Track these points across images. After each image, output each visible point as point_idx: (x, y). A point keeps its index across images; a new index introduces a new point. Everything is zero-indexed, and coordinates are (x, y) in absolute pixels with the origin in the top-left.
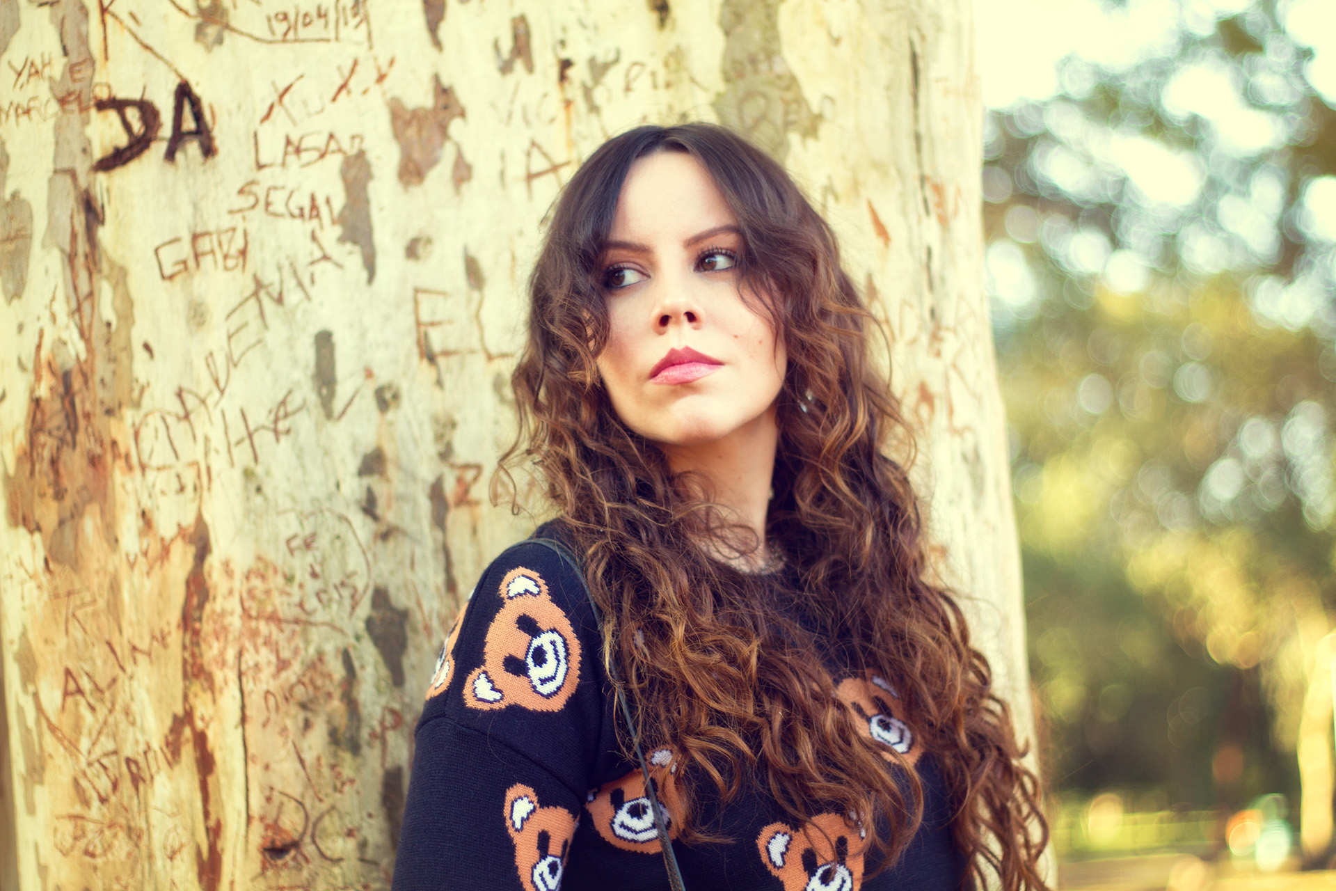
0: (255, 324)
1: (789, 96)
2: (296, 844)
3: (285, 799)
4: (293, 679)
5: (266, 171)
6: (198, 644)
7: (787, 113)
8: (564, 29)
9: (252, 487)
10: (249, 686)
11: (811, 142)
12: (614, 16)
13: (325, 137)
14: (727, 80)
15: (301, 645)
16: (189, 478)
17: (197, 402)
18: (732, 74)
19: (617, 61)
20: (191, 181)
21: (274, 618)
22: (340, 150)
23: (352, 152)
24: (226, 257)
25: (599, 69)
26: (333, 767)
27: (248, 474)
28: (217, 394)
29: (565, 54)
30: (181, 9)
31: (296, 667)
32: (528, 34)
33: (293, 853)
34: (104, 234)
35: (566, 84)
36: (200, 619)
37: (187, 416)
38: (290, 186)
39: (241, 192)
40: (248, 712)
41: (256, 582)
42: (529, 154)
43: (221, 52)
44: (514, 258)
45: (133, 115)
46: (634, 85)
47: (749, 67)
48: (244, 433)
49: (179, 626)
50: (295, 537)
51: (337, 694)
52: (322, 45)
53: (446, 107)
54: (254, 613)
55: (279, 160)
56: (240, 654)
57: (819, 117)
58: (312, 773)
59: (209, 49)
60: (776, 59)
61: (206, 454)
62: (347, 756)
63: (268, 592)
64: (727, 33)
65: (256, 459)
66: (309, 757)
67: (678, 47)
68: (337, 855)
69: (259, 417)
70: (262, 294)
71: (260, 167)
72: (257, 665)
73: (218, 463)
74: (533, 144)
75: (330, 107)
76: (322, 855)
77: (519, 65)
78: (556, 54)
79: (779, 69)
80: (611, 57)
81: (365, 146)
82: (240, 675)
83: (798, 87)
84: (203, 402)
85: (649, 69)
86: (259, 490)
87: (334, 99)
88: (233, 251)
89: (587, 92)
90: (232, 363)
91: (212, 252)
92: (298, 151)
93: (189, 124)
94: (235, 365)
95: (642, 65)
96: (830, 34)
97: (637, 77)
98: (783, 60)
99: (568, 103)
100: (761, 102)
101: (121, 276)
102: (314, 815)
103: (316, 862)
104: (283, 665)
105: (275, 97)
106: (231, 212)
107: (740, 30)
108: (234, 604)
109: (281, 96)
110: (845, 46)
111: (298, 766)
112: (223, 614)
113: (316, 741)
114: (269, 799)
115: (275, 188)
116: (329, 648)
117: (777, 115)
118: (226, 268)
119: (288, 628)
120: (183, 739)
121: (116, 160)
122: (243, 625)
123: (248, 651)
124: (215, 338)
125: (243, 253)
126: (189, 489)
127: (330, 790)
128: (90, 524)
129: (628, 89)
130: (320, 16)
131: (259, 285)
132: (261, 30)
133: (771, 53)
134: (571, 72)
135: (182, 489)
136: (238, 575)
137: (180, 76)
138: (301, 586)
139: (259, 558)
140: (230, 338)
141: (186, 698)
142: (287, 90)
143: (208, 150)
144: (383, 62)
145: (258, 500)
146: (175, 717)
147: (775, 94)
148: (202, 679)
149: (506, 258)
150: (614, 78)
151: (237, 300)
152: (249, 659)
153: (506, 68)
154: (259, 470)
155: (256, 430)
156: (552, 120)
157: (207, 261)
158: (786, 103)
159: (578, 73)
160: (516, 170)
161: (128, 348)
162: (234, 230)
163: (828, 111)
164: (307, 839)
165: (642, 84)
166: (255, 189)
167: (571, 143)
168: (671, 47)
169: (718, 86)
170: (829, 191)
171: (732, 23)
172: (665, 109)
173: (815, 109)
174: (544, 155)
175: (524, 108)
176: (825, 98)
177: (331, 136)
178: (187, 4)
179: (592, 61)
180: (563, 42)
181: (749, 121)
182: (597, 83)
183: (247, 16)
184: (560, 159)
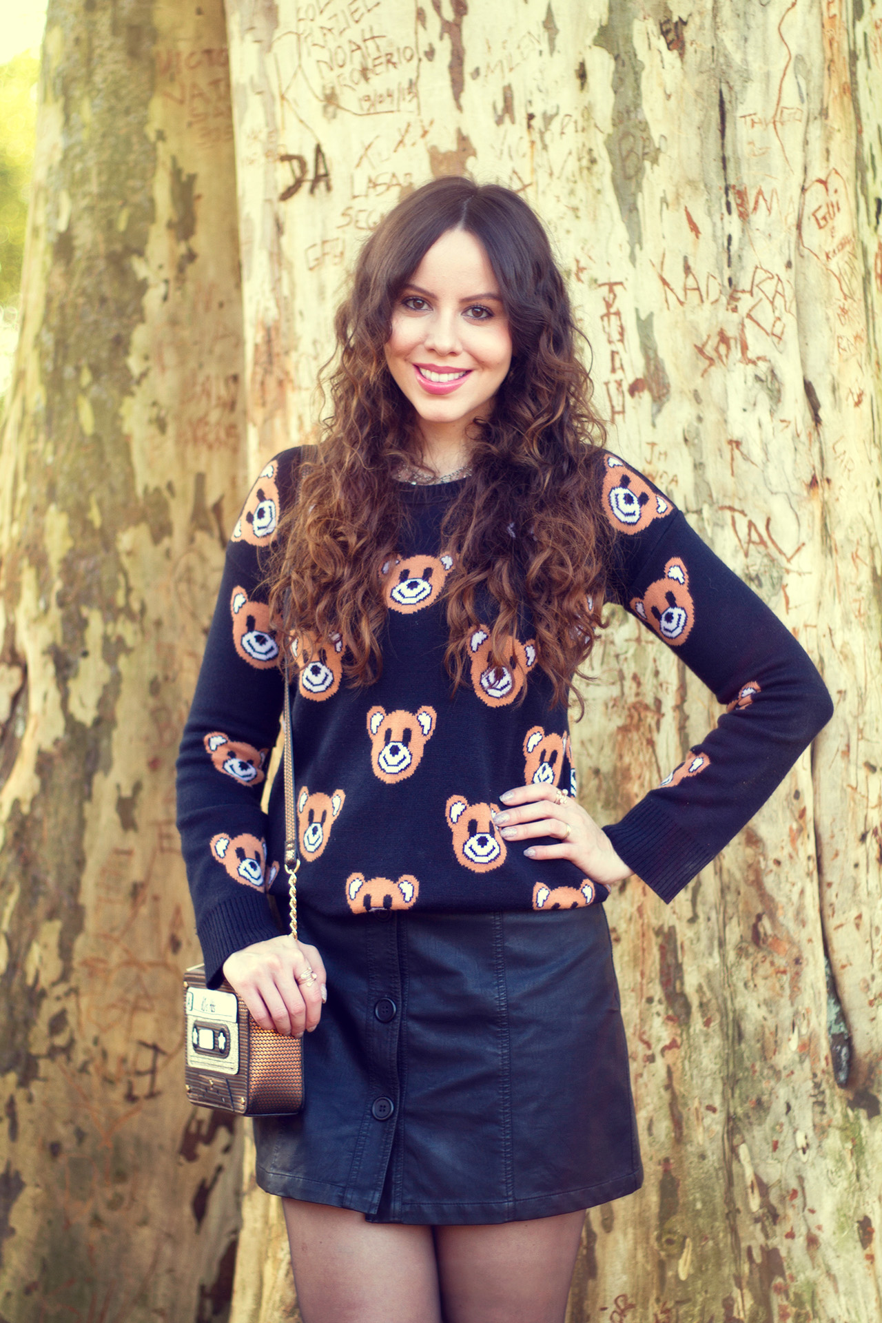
1: (645, 135)
5: (357, 200)
7: (644, 147)
8: (531, 93)
11: (655, 166)
12: (557, 83)
13: (390, 176)
14: (614, 125)
18: (617, 121)
19: (557, 114)
20: (321, 207)
22: (398, 184)
23: (405, 184)
24: (335, 256)
25: (548, 119)
29: (531, 110)
30: (315, 96)
32: (512, 97)
35: (532, 130)
38: (369, 209)
39: (344, 214)
42: (511, 178)
43: (337, 123)
45: (295, 163)
46: (565, 131)
47: (626, 115)
52: (390, 115)
55: (365, 192)
57: (659, 150)
59: (330, 121)
60: (639, 110)
64: (615, 92)
67: (590, 103)
74: (515, 172)
75: (394, 155)
77: (507, 119)
78: (526, 110)
79: (640, 117)
80: (554, 111)
81: (413, 180)
83: (649, 129)
85: (573, 119)
87: (395, 151)
89: (542, 134)
91: (330, 253)
92: (375, 185)
93: (321, 171)
95: (571, 116)
96: (665, 92)
97: (568, 123)
98: (643, 111)
99: (533, 143)
100: (631, 139)
101: (290, 267)
106: (338, 227)
107: (622, 90)
109: (367, 150)
110: (673, 98)
115: (361, 211)
117: (639, 148)
121: (288, 194)
125: (342, 253)
128: (278, 422)
129: (562, 133)
130: (388, 96)
132: (356, 107)
133: (637, 106)
134: (534, 122)
142: (369, 146)
143: (329, 188)
144: (426, 123)
147: (638, 134)
150: (555, 125)
153: (499, 121)
156: (524, 156)
157: (327, 259)
158: (644, 140)
159: (537, 123)
161: (292, 314)
162: (339, 238)
163: (663, 149)
165: (570, 129)
166: (352, 212)
167: (534, 171)
168: (586, 103)
169: (609, 129)
170: (664, 200)
171: (618, 85)
172: (580, 145)
173: (657, 146)
174: (520, 178)
175: (510, 148)
176: (663, 136)
177: (394, 175)
178: (319, 92)
179: (544, 114)
180: (530, 102)
181: (624, 153)
182: (547, 129)
183: (349, 99)
184: (527, 182)
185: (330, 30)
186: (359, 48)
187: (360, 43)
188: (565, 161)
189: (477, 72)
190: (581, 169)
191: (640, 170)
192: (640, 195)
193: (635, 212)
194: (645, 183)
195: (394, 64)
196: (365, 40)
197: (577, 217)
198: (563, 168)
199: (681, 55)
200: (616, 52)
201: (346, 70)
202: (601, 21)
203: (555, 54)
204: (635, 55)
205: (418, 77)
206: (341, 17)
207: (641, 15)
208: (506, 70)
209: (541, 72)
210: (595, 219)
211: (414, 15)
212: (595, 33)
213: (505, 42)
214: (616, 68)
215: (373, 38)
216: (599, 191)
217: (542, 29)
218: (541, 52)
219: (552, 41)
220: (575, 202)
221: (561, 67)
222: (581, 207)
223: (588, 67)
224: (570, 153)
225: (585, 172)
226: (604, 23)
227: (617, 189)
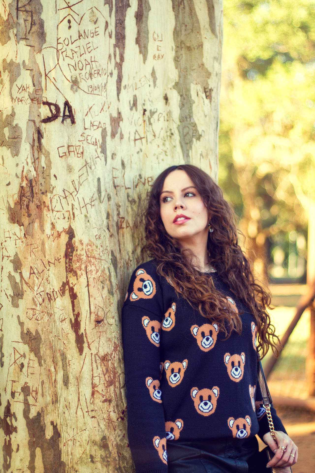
0: (86, 174)
1: (194, 128)
2: (103, 320)
3: (99, 308)
4: (100, 275)
5: (87, 130)
6: (71, 263)
7: (193, 133)
8: (145, 101)
9: (87, 221)
10: (89, 276)
11: (198, 141)
12: (156, 99)
13: (99, 123)
14: (180, 122)
15: (100, 265)
16: (67, 215)
17: (69, 194)
18: (182, 120)
19: (156, 112)
20: (68, 130)
21: (94, 257)
22: (101, 127)
23: (104, 128)
24: (78, 153)
25: (152, 113)
26: (109, 299)
27: (86, 216)
28: (76, 193)
29: (145, 108)
30: (68, 80)
31: (100, 272)
32: (136, 100)
33: (102, 322)
34: (43, 141)
35: (144, 116)
36: (72, 256)
37: (66, 198)
38: (92, 136)
39: (81, 135)
40: (89, 283)
41: (89, 247)
42: (135, 134)
43: (77, 94)
44: (131, 162)
45: (53, 108)
46: (160, 119)
47: (185, 119)
48: (84, 205)
49: (64, 257)
50: (97, 235)
51: (108, 279)
52: (99, 96)
53: (119, 118)
54: (89, 256)
55: (89, 128)
56: (86, 267)
57: (201, 136)
58: (105, 301)
59: (74, 93)
60: (192, 118)
61: (73, 209)
62: (111, 296)
63: (92, 250)
64: (181, 109)
65: (87, 212)
66: (104, 296)
67: (170, 111)
68: (111, 324)
69: (87, 201)
70: (87, 166)
71: (85, 129)
72: (91, 270)
73: (77, 212)
74: (136, 131)
75: (100, 114)
76: (108, 323)
77: (134, 108)
78: (143, 108)
79: (192, 121)
80: (155, 110)
81: (106, 126)
82: (86, 273)
83: (197, 127)
84: (71, 194)
85: (163, 115)
86: (88, 221)
87: (100, 112)
88: (80, 152)
89: (149, 119)
90: (80, 184)
91: (74, 151)
92: (93, 126)
93: (67, 113)
94: (81, 185)
95: (162, 114)
96: (204, 114)
97: (161, 117)
98: (193, 119)
99: (144, 121)
100: (187, 129)
101: (48, 155)
102: (106, 312)
103: (107, 325)
104: (97, 271)
105: (88, 110)
106: (79, 141)
107: (183, 109)
108: (83, 252)
109: (90, 109)
110: (207, 117)
111: (102, 298)
112: (80, 255)
113: (105, 292)
114: (96, 307)
115: (89, 136)
116: (106, 267)
117: (191, 133)
118: (78, 157)
119: (98, 260)
120: (66, 289)
121: (47, 120)
122: (86, 259)
123: (88, 266)
124: (75, 177)
125: (82, 153)
126: (67, 218)
127: (108, 306)
128: (36, 225)
129: (158, 120)
130: (98, 88)
131: (87, 163)
132: (86, 90)
133: (190, 117)
134: (146, 113)
135: (64, 218)
136: (84, 245)
137: (66, 99)
138: (99, 249)
139: (90, 241)
140: (79, 177)
141: (67, 277)
142: (91, 108)
143: (73, 122)
144: (109, 103)
145: (88, 224)
146: (63, 283)
147: (191, 127)
148: (73, 272)
149: (130, 161)
150: (155, 116)
151: (82, 166)
152: (89, 268)
153: (131, 109)
154: (88, 215)
155: (87, 204)
156: (141, 125)
157: (72, 154)
158: (193, 130)
159: (147, 113)
160: (132, 138)
161: (49, 175)
162: (80, 146)
163: (203, 135)
164: (105, 319)
165: (162, 119)
166: (84, 135)
167: (145, 132)
168: (168, 110)
169: (179, 123)
170: (201, 155)
171: (182, 106)
172: (167, 127)
173: (200, 133)
174: (138, 134)
175: (135, 120)
176: (203, 131)
177: (100, 123)
178: (69, 79)
179: (151, 111)
180: (144, 104)
181: (185, 134)
182: (152, 117)
183: (83, 85)
184: (142, 136)
185: (76, 52)
186: (89, 64)
187: (90, 62)
188: (160, 132)
189: (125, 87)
190: (167, 136)
191: (191, 141)
192: (190, 151)
193: (188, 157)
194: (193, 146)
195: (100, 75)
196: (92, 62)
197: (167, 155)
198: (160, 134)
199: (210, 102)
200: (181, 94)
201: (84, 72)
202: (175, 80)
203: (156, 87)
204: (191, 97)
205: (107, 83)
206: (82, 48)
207: (195, 82)
208: (134, 89)
209: (150, 93)
210: (173, 157)
211: (108, 56)
212: (174, 84)
213: (134, 77)
214: (181, 100)
215: (95, 61)
216: (175, 147)
217: (151, 77)
218: (150, 85)
219: (155, 82)
220: (165, 149)
221: (158, 93)
222: (168, 151)
223: (169, 96)
224: (162, 129)
225: (169, 138)
226: (177, 81)
227: (182, 147)
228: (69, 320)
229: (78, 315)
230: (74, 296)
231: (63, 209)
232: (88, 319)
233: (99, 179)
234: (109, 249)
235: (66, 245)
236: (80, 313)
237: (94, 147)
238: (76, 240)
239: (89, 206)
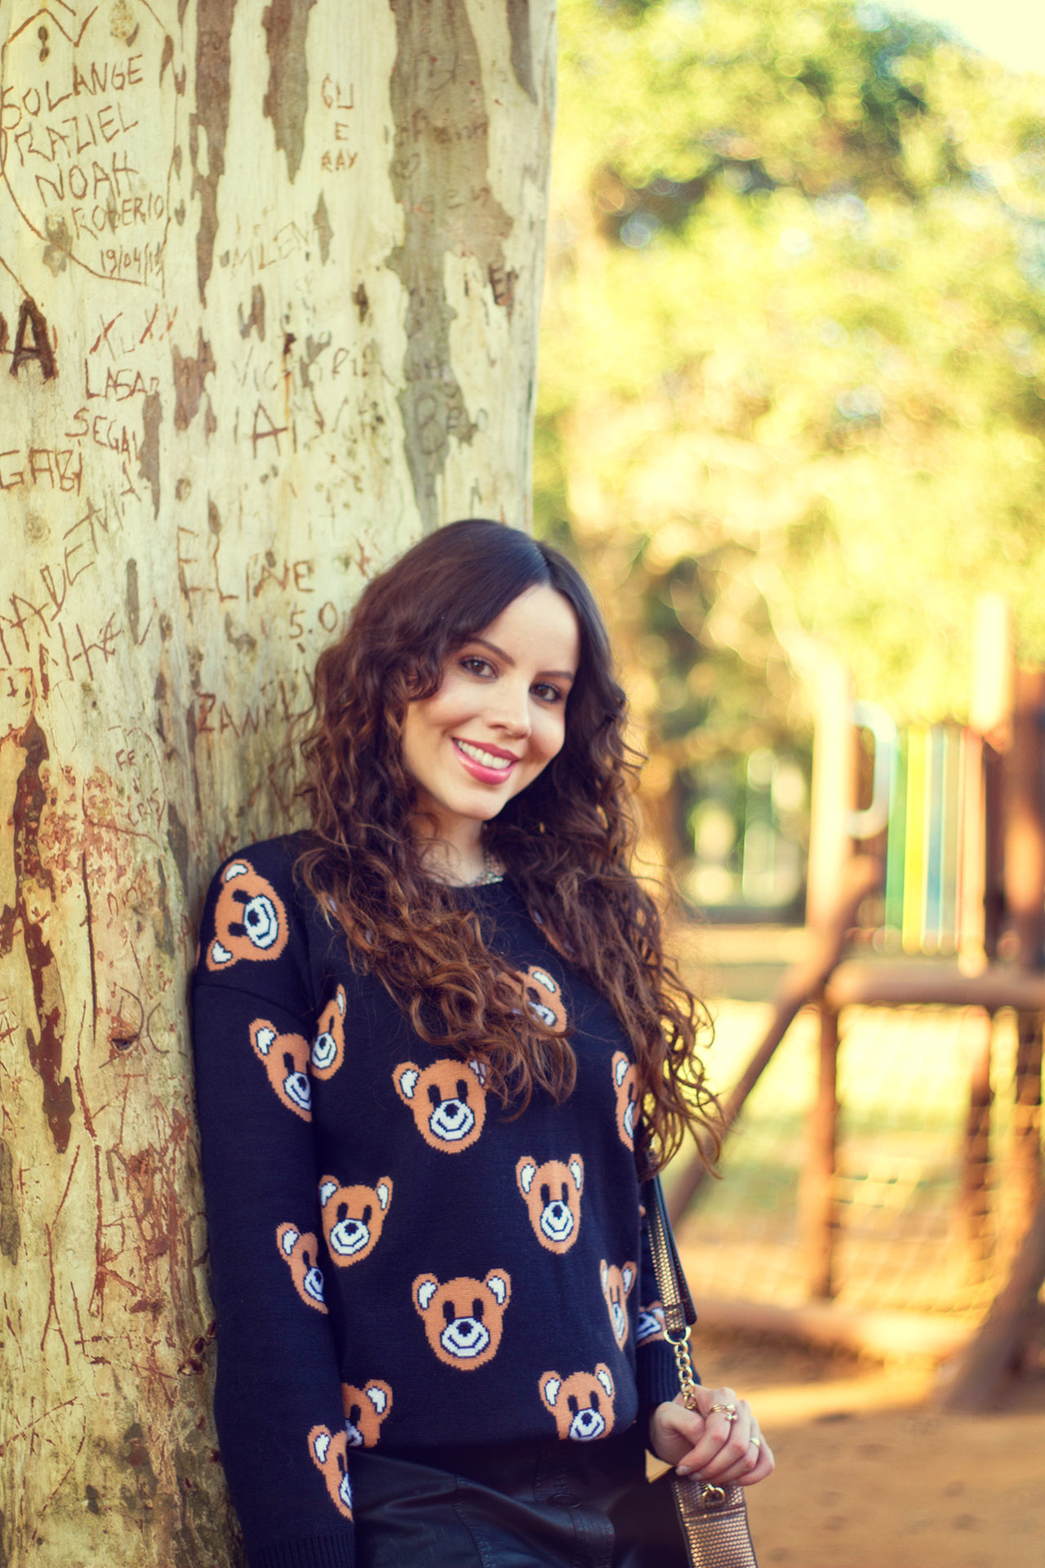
0: (88, 547)
1: (452, 403)
2: (136, 1037)
3: (125, 994)
4: (129, 885)
5: (94, 399)
6: (34, 842)
7: (449, 418)
8: (290, 306)
9: (90, 703)
10: (93, 889)
11: (465, 446)
12: (328, 302)
13: (134, 376)
14: (408, 379)
15: (132, 854)
16: (21, 682)
17: (31, 611)
18: (412, 375)
19: (328, 344)
20: (31, 397)
21: (111, 826)
22: (143, 390)
23: (151, 393)
24: (62, 477)
25: (315, 348)
26: (159, 967)
27: (86, 688)
28: (54, 609)
29: (290, 329)
30: (33, 229)
31: (130, 874)
32: (262, 304)
33: (135, 1044)
35: (288, 356)
36: (37, 820)
37: (19, 624)
38: (111, 418)
39: (76, 417)
40: (94, 912)
41: (95, 791)
42: (256, 415)
43: (64, 277)
44: (241, 509)
46: (339, 369)
47: (424, 371)
48: (81, 650)
49: (9, 823)
50: (122, 751)
51: (156, 901)
52: (136, 286)
53: (205, 361)
54: (96, 821)
55: (103, 393)
56: (84, 858)
57: (474, 427)
58: (144, 972)
59: (54, 273)
60: (446, 368)
61: (42, 663)
62: (166, 957)
63: (105, 802)
64: (409, 337)
65: (91, 674)
66: (142, 957)
67: (373, 341)
68: (164, 1049)
69: (92, 636)
70: (94, 519)
71: (90, 396)
72: (100, 869)
73: (56, 674)
74: (260, 407)
75: (138, 346)
76: (155, 1047)
77: (254, 331)
78: (282, 329)
79: (446, 378)
80: (324, 339)
81: (160, 389)
82: (85, 877)
83: (461, 397)
84: (38, 612)
85: (351, 356)
86: (94, 704)
87: (142, 341)
88: (69, 474)
89: (304, 369)
90: (68, 580)
91: (50, 470)
92: (116, 385)
93: (30, 342)
94: (71, 583)
95: (348, 352)
96: (488, 355)
97: (342, 362)
98: (451, 371)
99: (288, 374)
100: (430, 403)
102: (147, 1010)
103: (151, 1052)
104: (121, 872)
105: (100, 331)
106: (68, 435)
107: (419, 335)
108: (76, 809)
109: (107, 330)
110: (498, 366)
111: (135, 964)
112: (65, 817)
113: (147, 941)
114: (113, 993)
115: (101, 418)
116: (149, 857)
117: (442, 417)
118: (63, 489)
119: (123, 836)
120: (15, 931)
122: (86, 831)
123: (92, 854)
124: (52, 555)
125: (78, 476)
126: (21, 693)
127: (156, 989)
129: (335, 372)
130: (136, 259)
131: (92, 510)
132: (95, 265)
133: (442, 363)
134: (293, 346)
135: (14, 693)
136: (80, 784)
137: (26, 293)
138: (129, 798)
139: (97, 769)
140: (67, 556)
141: (19, 892)
142: (111, 325)
143: (50, 371)
144: (171, 311)
145: (94, 714)
146: (6, 908)
147: (442, 399)
148: (38, 875)
149: (236, 507)
150: (325, 358)
151: (75, 521)
152: (94, 862)
153: (245, 333)
154: (94, 685)
155: (90, 647)
156: (275, 387)
157: (43, 478)
158: (451, 409)
159: (298, 348)
160: (246, 429)
162: (71, 452)
163: (482, 424)
164: (144, 1033)
165: (346, 369)
166: (86, 415)
167: (288, 412)
168: (368, 340)
169: (402, 384)
170: (475, 491)
171: (414, 326)
172: (361, 395)
173: (473, 419)
174: (268, 418)
175: (255, 371)
176: (482, 411)
177: (139, 376)
178: (39, 225)
179: (309, 339)
180: (287, 318)
181: (421, 420)
182: (312, 361)
183: (86, 248)
184: (280, 424)
185: (62, 138)
186: (107, 178)
187: (108, 170)
188: (340, 411)
189: (225, 259)
190: (363, 425)
191: (441, 446)
192: (439, 479)
193: (432, 499)
194: (448, 462)
195: (143, 215)
196: (115, 170)
197: (360, 490)
198: (338, 419)
199: (509, 314)
200: (412, 285)
201: (88, 204)
202: (394, 238)
203: (329, 262)
204: (444, 298)
205: (165, 242)
206: (83, 124)
207: (459, 248)
208: (256, 266)
209: (308, 281)
210: (380, 496)
211: (170, 154)
212: (388, 252)
213: (256, 227)
214: (411, 305)
215: (125, 169)
216: (387, 461)
217: (311, 226)
218: (308, 256)
219: (324, 245)
220: (354, 468)
221: (335, 282)
222: (364, 476)
223: (370, 292)
224: (346, 401)
225: (368, 431)
226: (400, 242)
227: (411, 462)
228: (23, 1035)
229: (52, 1020)
230: (40, 955)
231: (10, 663)
232: (87, 1030)
233: (132, 566)
234: (161, 799)
235: (19, 782)
236: (61, 1010)
237: (119, 458)
238: (51, 767)
239: (96, 655)
